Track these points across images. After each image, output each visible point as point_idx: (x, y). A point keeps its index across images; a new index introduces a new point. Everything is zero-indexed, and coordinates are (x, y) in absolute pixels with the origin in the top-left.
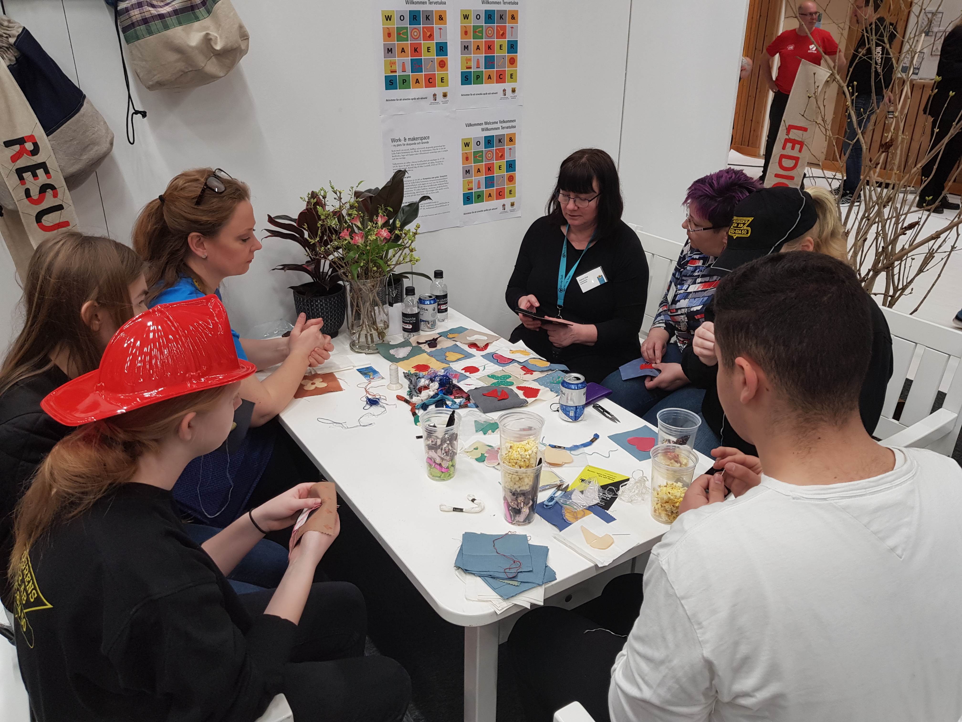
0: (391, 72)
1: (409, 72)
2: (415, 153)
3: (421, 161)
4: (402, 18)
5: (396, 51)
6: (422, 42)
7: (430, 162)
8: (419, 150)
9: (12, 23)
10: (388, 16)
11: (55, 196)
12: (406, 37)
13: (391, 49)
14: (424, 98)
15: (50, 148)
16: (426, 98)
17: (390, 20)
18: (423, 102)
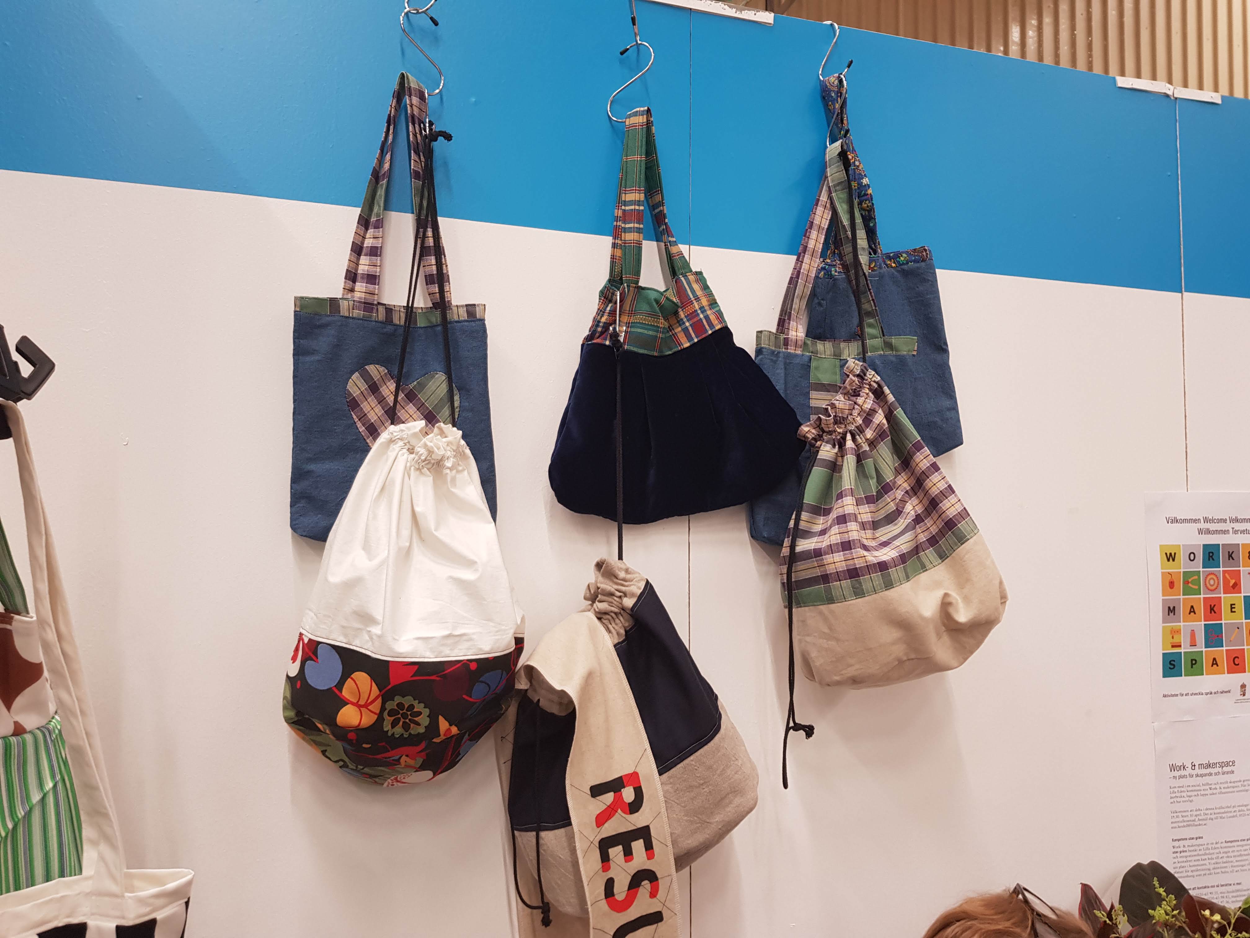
0: (1173, 646)
1: (1201, 647)
2: (1211, 792)
3: (1222, 808)
4: (1192, 557)
5: (1182, 610)
6: (1222, 595)
7: (1237, 809)
8: (1218, 787)
9: (629, 574)
10: (1171, 554)
11: (653, 894)
12: (1196, 587)
13: (1174, 607)
14: (1226, 692)
15: (662, 799)
16: (1229, 692)
17: (1174, 560)
18: (1223, 698)
